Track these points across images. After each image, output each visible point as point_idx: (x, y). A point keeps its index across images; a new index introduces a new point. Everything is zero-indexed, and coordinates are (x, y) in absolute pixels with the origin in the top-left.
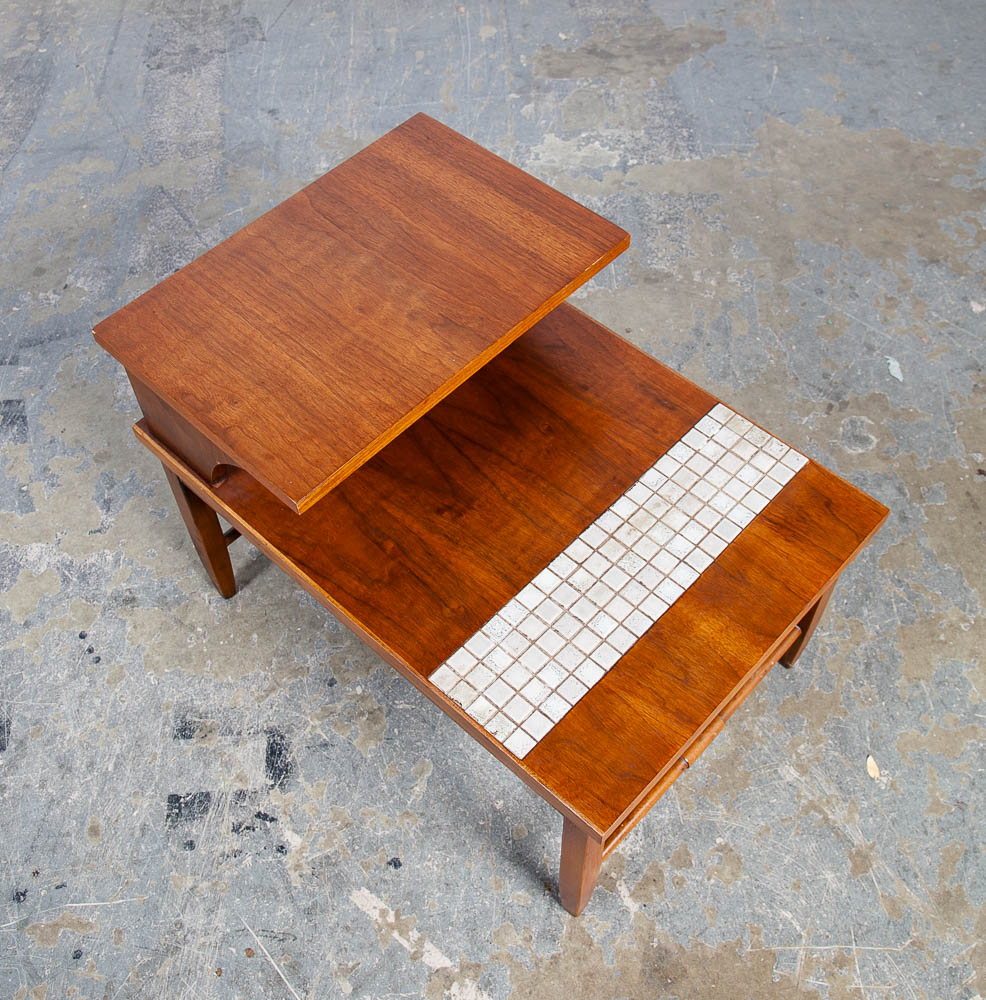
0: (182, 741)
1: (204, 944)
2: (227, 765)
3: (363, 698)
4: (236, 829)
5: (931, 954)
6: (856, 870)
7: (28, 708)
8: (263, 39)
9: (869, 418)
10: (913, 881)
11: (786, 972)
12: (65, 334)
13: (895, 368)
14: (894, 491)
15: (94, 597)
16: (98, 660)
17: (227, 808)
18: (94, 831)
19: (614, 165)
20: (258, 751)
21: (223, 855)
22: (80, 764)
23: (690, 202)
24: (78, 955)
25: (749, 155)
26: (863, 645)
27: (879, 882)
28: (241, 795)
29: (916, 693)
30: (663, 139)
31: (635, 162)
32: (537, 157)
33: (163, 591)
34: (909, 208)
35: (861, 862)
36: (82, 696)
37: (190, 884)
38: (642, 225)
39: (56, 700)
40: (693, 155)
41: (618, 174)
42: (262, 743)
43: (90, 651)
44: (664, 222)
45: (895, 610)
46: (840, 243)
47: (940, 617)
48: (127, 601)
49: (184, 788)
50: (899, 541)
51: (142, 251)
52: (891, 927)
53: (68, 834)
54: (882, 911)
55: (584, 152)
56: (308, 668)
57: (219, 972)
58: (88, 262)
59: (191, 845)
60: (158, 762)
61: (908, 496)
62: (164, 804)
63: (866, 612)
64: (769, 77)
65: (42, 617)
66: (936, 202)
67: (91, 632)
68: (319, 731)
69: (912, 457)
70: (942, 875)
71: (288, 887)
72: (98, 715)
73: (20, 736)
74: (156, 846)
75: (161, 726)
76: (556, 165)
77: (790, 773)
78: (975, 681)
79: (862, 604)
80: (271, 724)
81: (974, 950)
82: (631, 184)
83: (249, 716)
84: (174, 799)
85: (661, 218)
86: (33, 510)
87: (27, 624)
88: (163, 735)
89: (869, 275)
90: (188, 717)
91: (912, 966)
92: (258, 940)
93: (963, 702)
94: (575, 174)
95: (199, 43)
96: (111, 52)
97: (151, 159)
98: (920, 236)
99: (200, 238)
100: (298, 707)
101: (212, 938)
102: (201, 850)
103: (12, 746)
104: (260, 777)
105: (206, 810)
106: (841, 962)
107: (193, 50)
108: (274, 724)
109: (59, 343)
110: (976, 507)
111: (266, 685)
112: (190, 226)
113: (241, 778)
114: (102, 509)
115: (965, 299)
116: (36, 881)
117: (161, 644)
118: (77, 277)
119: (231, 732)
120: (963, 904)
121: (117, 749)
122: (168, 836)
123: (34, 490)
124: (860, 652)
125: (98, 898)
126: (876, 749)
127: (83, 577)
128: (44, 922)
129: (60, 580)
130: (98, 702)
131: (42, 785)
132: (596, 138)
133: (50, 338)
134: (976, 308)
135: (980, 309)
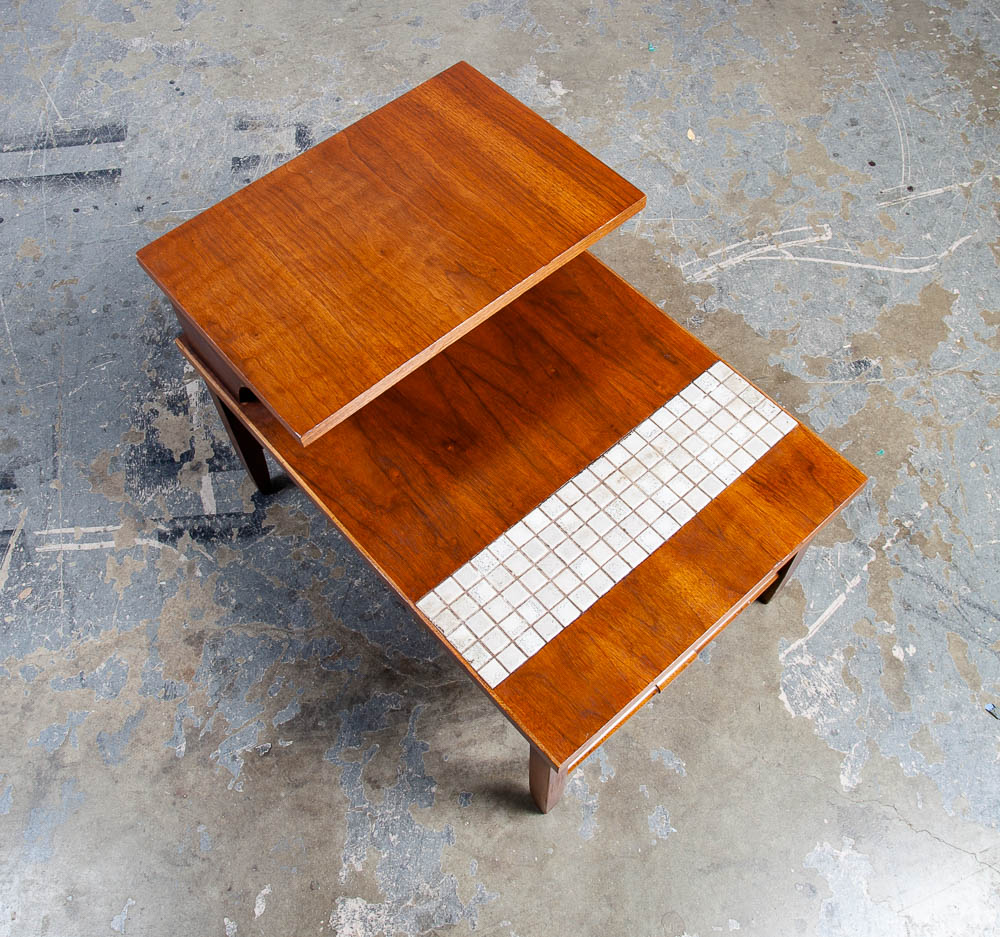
0: (240, 131)
2: (270, 142)
3: (358, 106)
5: (720, 222)
6: (676, 184)
7: (139, 119)
10: (712, 188)
11: (628, 231)
15: (178, 63)
16: (183, 94)
17: (270, 163)
18: (185, 176)
20: (290, 134)
22: (174, 144)
26: (690, 76)
27: (690, 189)
28: (280, 156)
29: (724, 99)
33: (225, 58)
35: (680, 179)
36: (173, 112)
39: (156, 115)
42: (294, 131)
43: (178, 90)
45: (713, 58)
47: (742, 62)
48: (200, 64)
49: (241, 154)
50: (718, 24)
52: (697, 209)
53: (168, 179)
54: (692, 202)
56: (322, 93)
59: (248, 181)
60: (225, 142)
62: (230, 162)
63: (693, 60)
65: (144, 74)
67: (177, 80)
68: (330, 123)
70: (731, 186)
72: (185, 121)
73: (134, 133)
74: (226, 182)
75: (226, 124)
77: (637, 138)
78: (762, 94)
79: (691, 55)
80: (298, 121)
81: (748, 220)
83: (283, 118)
84: (236, 160)
86: (134, 20)
87: (134, 78)
88: (228, 129)
90: (244, 120)
91: (708, 227)
93: (753, 104)
100: (316, 112)
103: (129, 138)
104: (292, 147)
105: (257, 164)
106: (663, 226)
108: (301, 120)
110: (772, 7)
111: (295, 102)
113: (279, 148)
114: (181, 18)
116: (148, 202)
117: (224, 85)
119: (272, 126)
120: (744, 199)
121: (198, 136)
122: (233, 177)
123: (134, 10)
124: (687, 79)
125: (189, 208)
126: (694, 126)
127: (170, 53)
128: (155, 220)
129: (154, 55)
130: (184, 115)
131: (150, 156)
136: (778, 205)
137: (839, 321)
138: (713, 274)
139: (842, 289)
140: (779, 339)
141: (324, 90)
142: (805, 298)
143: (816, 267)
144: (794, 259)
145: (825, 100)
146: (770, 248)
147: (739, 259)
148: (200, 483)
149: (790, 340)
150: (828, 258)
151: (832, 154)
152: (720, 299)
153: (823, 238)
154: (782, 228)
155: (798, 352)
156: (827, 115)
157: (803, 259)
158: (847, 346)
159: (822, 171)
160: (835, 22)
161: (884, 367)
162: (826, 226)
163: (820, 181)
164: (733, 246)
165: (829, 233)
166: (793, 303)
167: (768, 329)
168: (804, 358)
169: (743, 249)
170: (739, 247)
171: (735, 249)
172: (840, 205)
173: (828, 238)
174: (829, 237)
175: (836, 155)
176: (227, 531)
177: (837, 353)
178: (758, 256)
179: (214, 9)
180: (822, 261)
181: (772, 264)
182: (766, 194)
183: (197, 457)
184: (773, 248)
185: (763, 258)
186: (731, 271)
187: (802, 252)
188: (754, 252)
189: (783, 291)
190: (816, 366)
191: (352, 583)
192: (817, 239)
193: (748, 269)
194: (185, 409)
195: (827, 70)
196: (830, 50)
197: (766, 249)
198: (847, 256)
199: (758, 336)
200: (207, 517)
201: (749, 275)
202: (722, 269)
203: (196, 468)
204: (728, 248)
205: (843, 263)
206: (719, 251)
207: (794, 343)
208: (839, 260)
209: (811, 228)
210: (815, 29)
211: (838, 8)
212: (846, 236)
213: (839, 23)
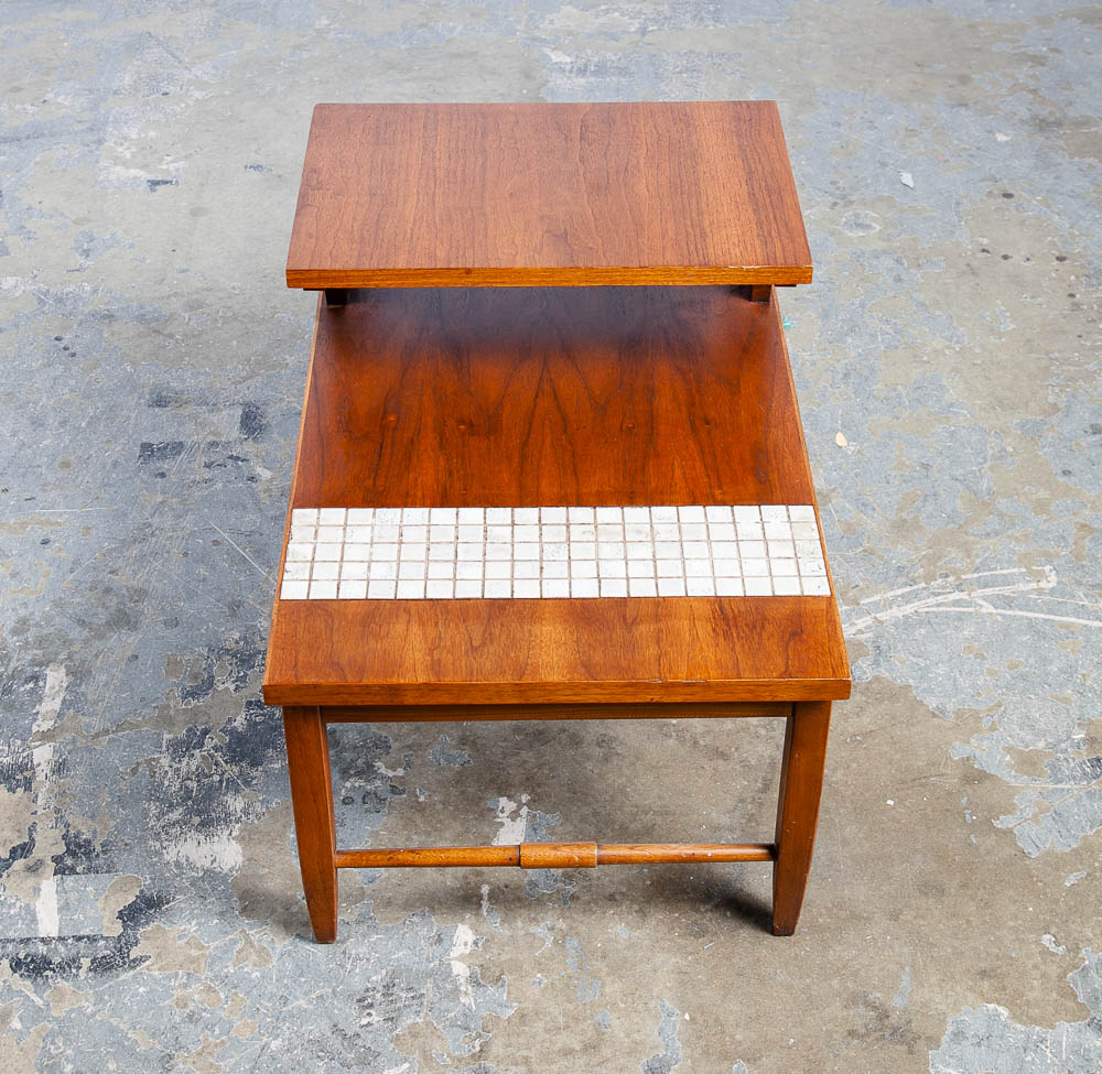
0: (157, 409)
1: (171, 537)
2: (201, 425)
4: (208, 466)
5: (881, 558)
9: (874, 212)
10: (870, 512)
12: (43, 135)
13: (907, 178)
14: (892, 262)
15: (71, 313)
16: (73, 355)
17: (199, 452)
18: (65, 464)
19: (633, 29)
20: (233, 416)
21: (194, 481)
22: (52, 421)
23: (709, 59)
24: (45, 542)
25: (778, 25)
26: (843, 362)
27: (837, 512)
28: (214, 444)
29: (894, 394)
30: (687, 12)
31: (655, 28)
32: (552, 22)
33: (142, 312)
34: (942, 66)
35: (821, 499)
36: (56, 378)
37: (160, 498)
38: (656, 74)
39: (30, 380)
40: (718, 24)
41: (638, 37)
42: (238, 412)
43: (66, 349)
44: (681, 72)
45: (880, 339)
46: (865, 90)
47: (924, 345)
48: (105, 317)
49: (155, 439)
50: (892, 294)
51: (127, 78)
52: (844, 540)
53: (39, 466)
54: (837, 530)
55: (601, 20)
56: (287, 364)
57: (186, 554)
58: (71, 84)
59: (163, 475)
60: (132, 421)
61: (906, 265)
62: (137, 450)
63: (850, 340)
66: (973, 62)
67: (67, 337)
68: (295, 405)
69: (914, 240)
70: (900, 509)
71: (257, 502)
72: (72, 391)
74: (127, 475)
75: (136, 398)
76: (572, 29)
78: (954, 388)
79: (847, 335)
80: (247, 400)
81: (924, 556)
82: (649, 44)
83: (224, 394)
84: (146, 447)
85: (678, 70)
86: (8, 255)
87: (1, 330)
88: (138, 404)
89: (891, 113)
90: (164, 394)
91: (861, 564)
92: (226, 535)
93: (939, 401)
94: (591, 36)
97: (138, 12)
98: (950, 86)
99: (190, 71)
100: (275, 389)
101: (180, 534)
102: (174, 479)
104: (235, 433)
105: (179, 453)
108: (251, 398)
109: (38, 140)
110: (974, 273)
111: (244, 374)
112: (180, 62)
113: (213, 433)
114: (81, 255)
115: (990, 132)
116: (5, 495)
117: (138, 346)
118: (57, 95)
119: (207, 404)
120: (919, 527)
121: (91, 412)
122: (139, 469)
123: (10, 241)
124: (838, 366)
125: (67, 507)
126: (845, 428)
127: (60, 300)
128: (12, 521)
129: (36, 302)
130: (72, 382)
131: (14, 434)
132: (616, 10)
133: (28, 137)
134: (1001, 138)
135: (1005, 138)
136: (972, 538)
137: (1066, 700)
138: (866, 628)
139: (1072, 656)
140: (968, 722)
141: (289, 360)
142: (1012, 667)
143: (1031, 624)
144: (994, 611)
145: (1051, 399)
146: (957, 596)
147: (909, 609)
148: (37, 890)
149: (985, 723)
150: (1050, 612)
151: (1059, 472)
152: (876, 663)
153: (1043, 584)
154: (977, 570)
155: (999, 742)
156: (1054, 419)
157: (1010, 612)
158: (1079, 736)
159: (1043, 494)
160: (1072, 296)
162: (1047, 568)
163: (1041, 507)
164: (899, 592)
165: (1053, 578)
166: (991, 673)
167: (950, 707)
168: (1009, 750)
169: (916, 596)
170: (909, 593)
171: (902, 596)
172: (1071, 541)
173: (1050, 585)
174: (1053, 584)
175: (1066, 473)
176: (73, 962)
177: (1063, 745)
178: (938, 605)
179: (132, 246)
180: (1042, 616)
181: (960, 617)
182: (954, 522)
183: (37, 853)
184: (963, 596)
185: (948, 609)
186: (896, 625)
187: (1008, 602)
188: (932, 600)
189: (976, 656)
190: (1028, 763)
191: (267, 1045)
192: (1034, 585)
193: (921, 623)
194: (28, 785)
195: (1056, 359)
196: (1063, 332)
197: (952, 597)
198: (1080, 611)
199: (934, 715)
200: (43, 940)
201: (923, 631)
202: (881, 622)
203: (33, 869)
204: (892, 593)
205: (1073, 620)
206: (877, 598)
207: (992, 729)
208: (1067, 615)
209: (1025, 570)
210: (1040, 304)
211: (1077, 277)
212: (1079, 583)
213: (1078, 296)
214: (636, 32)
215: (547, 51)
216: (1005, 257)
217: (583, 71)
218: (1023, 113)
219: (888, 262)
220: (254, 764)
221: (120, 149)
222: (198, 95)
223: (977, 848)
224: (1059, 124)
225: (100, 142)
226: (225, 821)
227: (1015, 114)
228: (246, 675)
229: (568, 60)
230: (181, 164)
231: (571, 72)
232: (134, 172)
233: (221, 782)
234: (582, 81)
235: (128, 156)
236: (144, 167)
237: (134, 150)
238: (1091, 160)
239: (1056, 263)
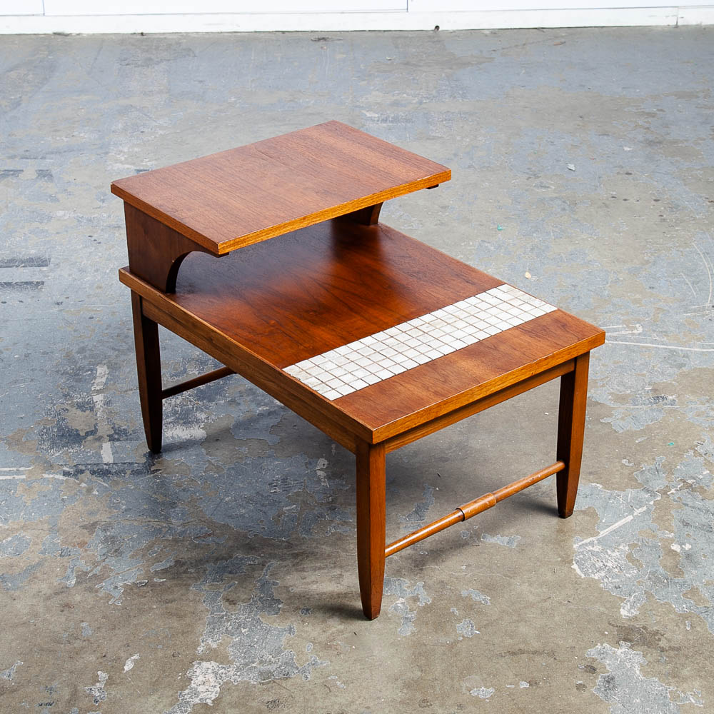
7: (60, 255)
8: (195, 56)
9: (551, 181)
12: (74, 150)
13: (572, 167)
14: (561, 202)
15: (97, 226)
16: (100, 243)
19: (414, 102)
22: (90, 270)
23: (459, 115)
24: (91, 318)
26: (531, 244)
29: (558, 257)
30: (446, 94)
31: (427, 101)
32: (367, 99)
34: (595, 118)
36: (90, 253)
38: (428, 121)
39: (76, 253)
40: (464, 99)
41: (417, 105)
43: (95, 240)
44: (442, 121)
45: (552, 234)
46: (549, 128)
47: (577, 237)
48: (115, 227)
50: (560, 216)
51: (120, 125)
53: (85, 288)
55: (395, 98)
58: (86, 128)
61: (568, 204)
63: (535, 235)
64: (518, 74)
65: (67, 231)
66: (613, 116)
67: (95, 235)
69: (574, 193)
72: (100, 258)
73: (56, 262)
76: (379, 102)
78: (592, 254)
79: (533, 233)
82: (424, 108)
85: (440, 120)
86: (59, 201)
87: (57, 233)
89: (563, 138)
93: (583, 259)
94: (389, 105)
95: (153, 57)
96: (96, 59)
97: (124, 96)
98: (599, 126)
99: (156, 122)
103: (51, 265)
107: (150, 59)
109: (71, 153)
110: (607, 207)
112: (150, 118)
114: (100, 201)
115: (620, 146)
118: (80, 133)
123: (59, 196)
124: (528, 246)
125: (102, 304)
126: (530, 271)
127: (90, 221)
128: (72, 310)
129: (76, 221)
130: (100, 254)
131: (69, 275)
132: (404, 93)
133: (65, 152)
134: (627, 149)
135: (629, 149)
137: (643, 375)
139: (647, 359)
142: (614, 363)
143: (627, 347)
145: (646, 258)
148: (101, 447)
149: (599, 384)
150: (638, 342)
151: (648, 287)
153: (635, 331)
155: (606, 391)
156: (647, 266)
157: (616, 342)
158: (648, 389)
159: (638, 296)
160: (661, 216)
161: (679, 400)
162: (637, 325)
163: (636, 301)
165: (640, 329)
166: (604, 365)
168: (611, 394)
172: (652, 314)
174: (640, 331)
175: (651, 288)
176: (123, 471)
177: (640, 392)
180: (633, 344)
182: (588, 307)
183: (99, 433)
187: (615, 338)
189: (596, 359)
190: (621, 399)
191: (223, 499)
192: (630, 332)
194: (92, 409)
195: (650, 242)
196: (655, 231)
198: (654, 342)
200: (105, 464)
203: (100, 439)
205: (650, 345)
207: (603, 386)
208: (647, 343)
209: (625, 326)
210: (643, 220)
211: (665, 208)
212: (654, 331)
213: (665, 216)
214: (415, 104)
215: (364, 112)
216: (625, 200)
217: (385, 121)
218: (640, 138)
219: (559, 202)
220: (210, 400)
221: (118, 156)
222: (161, 132)
223: (591, 429)
224: (660, 143)
225: (107, 153)
226: (196, 422)
227: (636, 138)
228: (204, 368)
229: (377, 115)
230: (154, 162)
231: (378, 121)
232: (127, 166)
233: (193, 408)
234: (385, 125)
235: (123, 159)
236: (133, 164)
237: (126, 156)
238: (678, 158)
239: (653, 202)
